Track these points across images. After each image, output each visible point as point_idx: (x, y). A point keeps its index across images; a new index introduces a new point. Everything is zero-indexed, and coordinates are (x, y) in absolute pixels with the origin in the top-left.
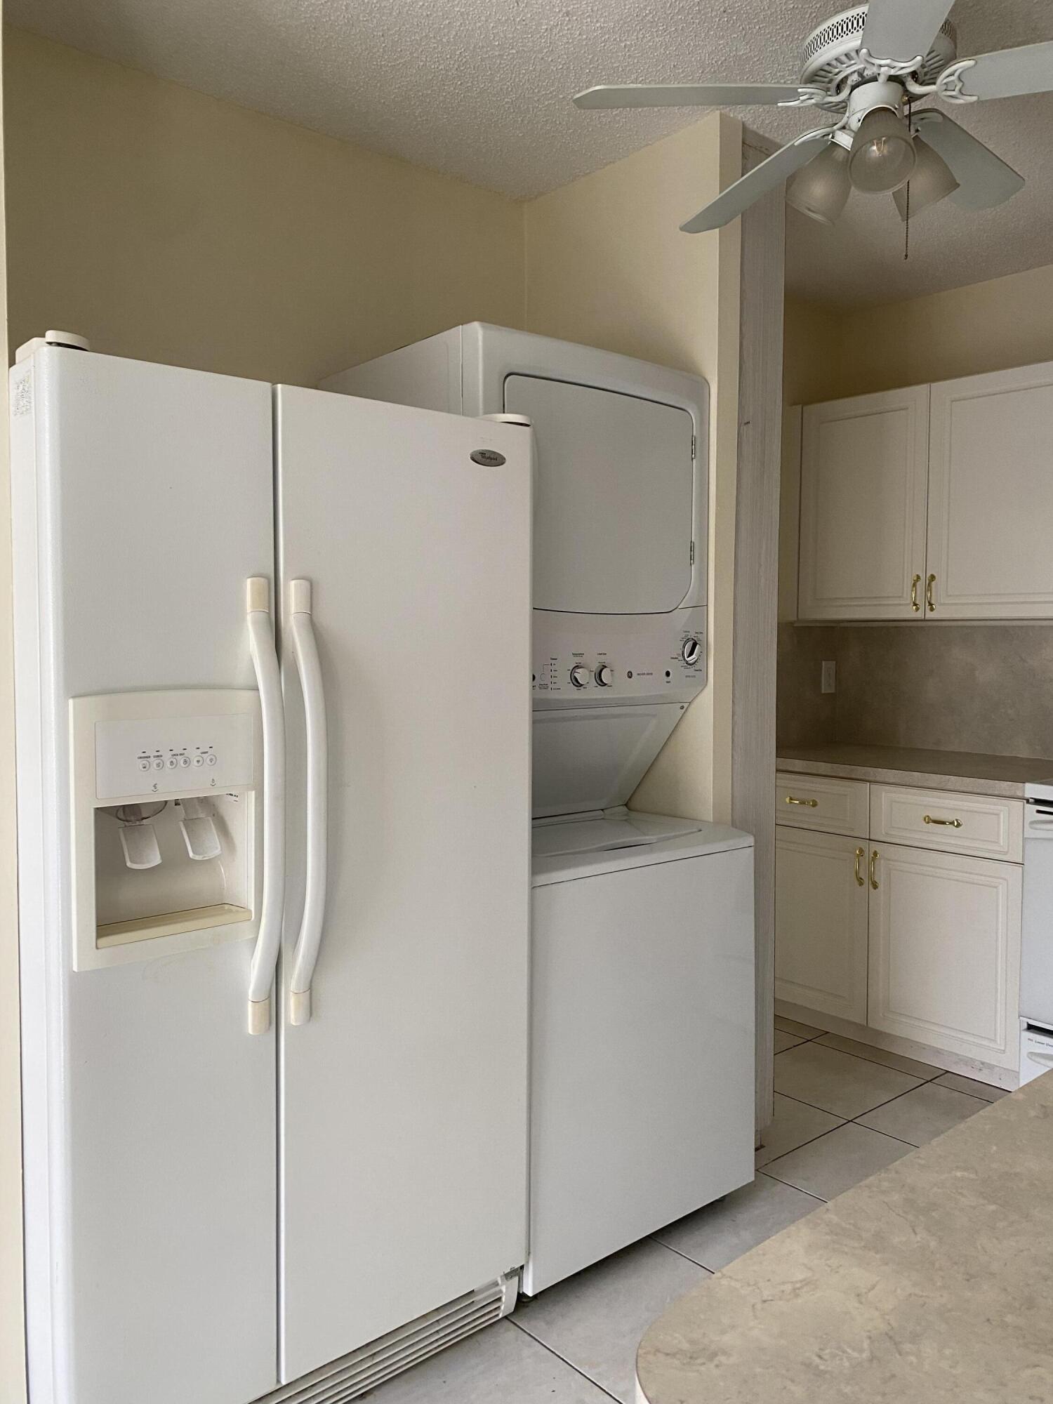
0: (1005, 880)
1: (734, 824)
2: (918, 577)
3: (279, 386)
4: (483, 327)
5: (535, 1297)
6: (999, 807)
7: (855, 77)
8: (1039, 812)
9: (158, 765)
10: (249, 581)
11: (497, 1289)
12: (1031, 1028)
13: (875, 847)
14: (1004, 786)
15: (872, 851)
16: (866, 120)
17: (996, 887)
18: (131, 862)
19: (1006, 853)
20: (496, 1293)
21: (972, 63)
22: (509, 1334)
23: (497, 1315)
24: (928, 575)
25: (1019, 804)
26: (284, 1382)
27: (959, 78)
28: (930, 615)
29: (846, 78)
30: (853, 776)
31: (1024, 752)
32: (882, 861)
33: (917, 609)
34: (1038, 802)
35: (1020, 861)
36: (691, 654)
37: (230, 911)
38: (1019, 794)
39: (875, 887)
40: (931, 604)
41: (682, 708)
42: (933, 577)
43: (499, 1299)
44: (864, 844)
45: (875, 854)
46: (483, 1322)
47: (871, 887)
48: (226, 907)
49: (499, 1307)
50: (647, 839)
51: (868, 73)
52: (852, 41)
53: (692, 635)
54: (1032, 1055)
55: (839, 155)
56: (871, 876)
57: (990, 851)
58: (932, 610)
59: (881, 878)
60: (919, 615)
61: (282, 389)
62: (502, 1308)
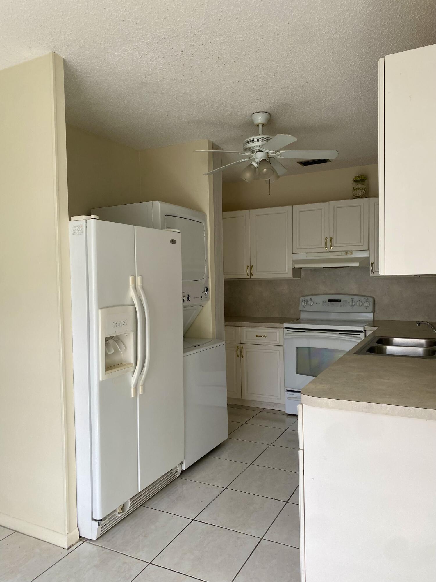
0: (279, 351)
1: (216, 338)
2: (248, 266)
3: (135, 226)
4: (160, 202)
5: (186, 470)
6: (276, 331)
7: (258, 150)
8: (287, 331)
9: (116, 326)
10: (131, 277)
11: (176, 469)
12: (288, 391)
13: (242, 345)
14: (277, 325)
15: (241, 347)
16: (261, 162)
17: (276, 353)
18: (109, 352)
19: (279, 343)
20: (176, 470)
21: (284, 151)
22: (180, 481)
23: (176, 476)
24: (251, 266)
25: (282, 329)
26: (139, 492)
27: (281, 154)
28: (252, 277)
29: (255, 150)
30: (235, 325)
31: (277, 316)
32: (244, 349)
33: (248, 276)
34: (287, 328)
35: (282, 345)
36: (207, 291)
37: (125, 365)
38: (282, 326)
39: (242, 357)
40: (252, 274)
41: (202, 307)
42: (252, 266)
43: (177, 472)
44: (239, 345)
45: (242, 347)
46: (174, 478)
47: (241, 357)
48: (123, 364)
49: (177, 474)
50: (202, 343)
51: (260, 150)
52: (259, 144)
53: (206, 286)
54: (289, 398)
55: (253, 167)
56: (241, 354)
57: (275, 343)
58: (252, 276)
59: (244, 355)
60: (249, 277)
61: (136, 227)
62: (178, 474)
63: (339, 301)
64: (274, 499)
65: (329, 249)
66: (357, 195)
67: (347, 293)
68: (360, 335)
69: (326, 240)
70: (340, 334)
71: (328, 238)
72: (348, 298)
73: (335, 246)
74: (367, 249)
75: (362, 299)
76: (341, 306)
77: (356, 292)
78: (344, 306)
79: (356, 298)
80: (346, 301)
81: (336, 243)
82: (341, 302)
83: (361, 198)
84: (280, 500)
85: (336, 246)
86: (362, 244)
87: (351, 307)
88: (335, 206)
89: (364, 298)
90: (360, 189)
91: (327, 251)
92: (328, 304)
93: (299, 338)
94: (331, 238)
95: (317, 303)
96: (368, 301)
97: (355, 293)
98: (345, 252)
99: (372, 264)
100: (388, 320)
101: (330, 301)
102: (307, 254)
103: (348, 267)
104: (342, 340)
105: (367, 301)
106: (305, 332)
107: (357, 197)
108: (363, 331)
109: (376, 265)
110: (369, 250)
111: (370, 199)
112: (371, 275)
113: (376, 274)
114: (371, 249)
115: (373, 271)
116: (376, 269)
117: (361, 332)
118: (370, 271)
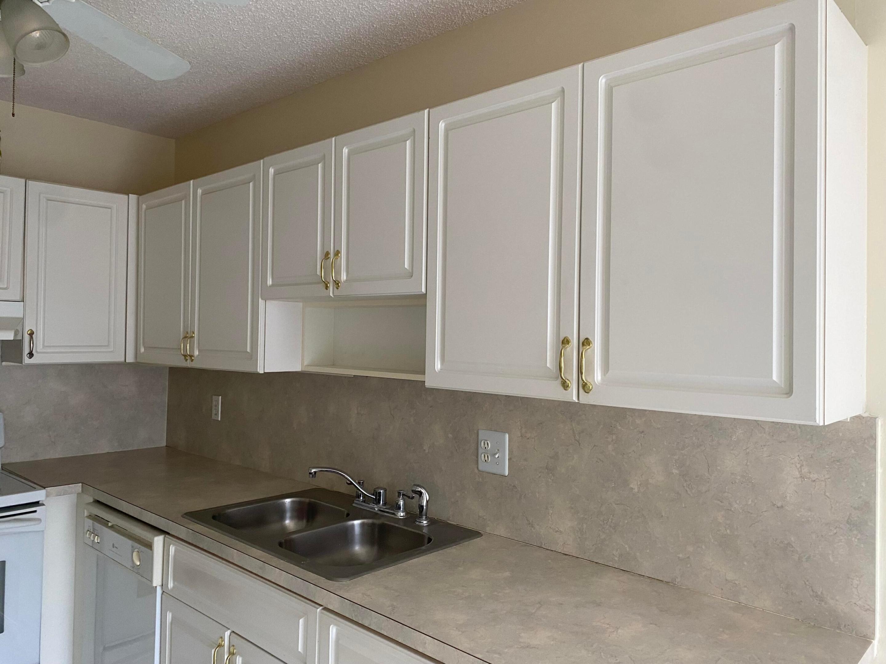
68: (35, 511)
74: (19, 298)
86: (5, 286)
99: (31, 334)
108: (40, 502)
109: (39, 338)
110: (23, 301)
111: (30, 183)
112: (27, 360)
113: (36, 360)
114: (27, 299)
115: (34, 352)
116: (39, 346)
117: (37, 504)
118: (26, 351)
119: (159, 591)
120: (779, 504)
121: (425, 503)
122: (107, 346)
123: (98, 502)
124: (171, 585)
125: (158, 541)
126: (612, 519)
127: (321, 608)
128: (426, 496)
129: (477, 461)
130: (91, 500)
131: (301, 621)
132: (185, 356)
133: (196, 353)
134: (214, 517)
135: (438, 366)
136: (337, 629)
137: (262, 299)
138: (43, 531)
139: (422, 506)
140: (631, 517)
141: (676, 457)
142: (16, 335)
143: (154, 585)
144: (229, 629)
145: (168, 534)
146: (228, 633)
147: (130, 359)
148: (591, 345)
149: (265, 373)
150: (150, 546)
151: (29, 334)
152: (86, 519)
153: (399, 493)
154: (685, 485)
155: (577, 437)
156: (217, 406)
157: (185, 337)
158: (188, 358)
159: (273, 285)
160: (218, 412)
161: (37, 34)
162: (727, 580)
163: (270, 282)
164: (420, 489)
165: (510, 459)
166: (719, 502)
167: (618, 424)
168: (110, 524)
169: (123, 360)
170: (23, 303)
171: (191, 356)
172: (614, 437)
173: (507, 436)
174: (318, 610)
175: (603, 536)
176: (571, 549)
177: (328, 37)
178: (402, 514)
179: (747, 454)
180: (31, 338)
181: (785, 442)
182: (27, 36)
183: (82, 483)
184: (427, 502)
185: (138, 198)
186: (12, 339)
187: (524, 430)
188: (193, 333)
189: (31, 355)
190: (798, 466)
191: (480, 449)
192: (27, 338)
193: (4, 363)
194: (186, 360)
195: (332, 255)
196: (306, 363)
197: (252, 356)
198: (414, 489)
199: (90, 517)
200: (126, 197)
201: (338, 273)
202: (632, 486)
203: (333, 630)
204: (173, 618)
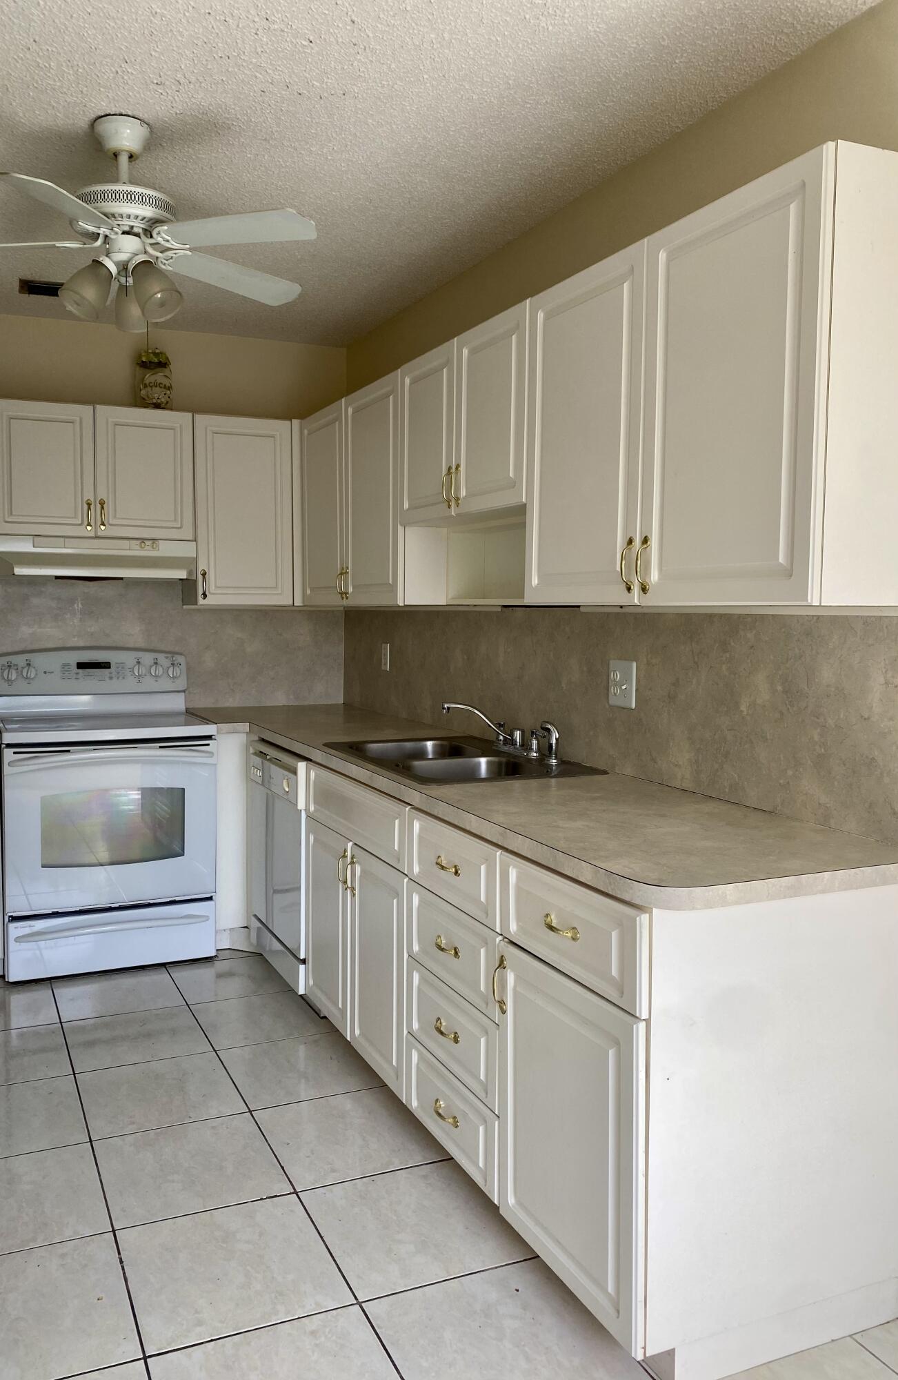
8: (15, 753)
12: (15, 919)
34: (12, 746)
54: (19, 939)
63: (106, 665)
64: (262, 1199)
65: (96, 532)
66: (154, 401)
67: (120, 644)
68: (208, 745)
69: (89, 505)
70: (161, 747)
71: (92, 500)
72: (128, 658)
73: (111, 522)
74: (191, 538)
75: (162, 658)
76: (111, 678)
77: (141, 643)
78: (118, 678)
79: (147, 658)
80: (122, 666)
81: (115, 517)
82: (110, 668)
83: (163, 408)
84: (276, 1196)
85: (114, 523)
86: (179, 526)
87: (137, 680)
88: (110, 420)
89: (167, 658)
90: (161, 387)
91: (92, 534)
92: (77, 674)
93: (61, 767)
94: (102, 504)
95: (45, 673)
96: (176, 663)
97: (137, 645)
98: (138, 542)
99: (204, 575)
100: (213, 706)
101: (81, 666)
102: (36, 538)
103: (121, 579)
104: (178, 762)
105: (173, 665)
106: (68, 751)
107: (153, 406)
108: (213, 737)
109: (211, 577)
110: (196, 541)
111: (197, 416)
112: (201, 601)
113: (211, 600)
114: (199, 539)
115: (207, 593)
116: (211, 588)
117: (209, 737)
118: (200, 592)
119: (304, 815)
120: (866, 717)
121: (554, 741)
122: (276, 588)
123: (263, 740)
124: (312, 808)
125: (302, 766)
126: (724, 747)
127: (410, 807)
128: (555, 735)
129: (608, 695)
130: (257, 739)
131: (397, 822)
132: (341, 594)
133: (350, 590)
134: (351, 748)
135: (535, 581)
136: (420, 824)
137: (401, 525)
138: (216, 765)
139: (551, 746)
140: (740, 744)
141: (780, 673)
142: (190, 573)
143: (299, 808)
144: (351, 841)
145: (311, 760)
146: (350, 844)
147: (298, 602)
148: (649, 543)
149: (405, 605)
150: (294, 772)
151: (202, 575)
152: (252, 756)
153: (533, 733)
154: (787, 702)
155: (696, 659)
156: (386, 655)
157: (341, 574)
158: (344, 596)
159: (409, 509)
160: (387, 662)
161: (159, 296)
162: (819, 804)
163: (406, 506)
164: (549, 726)
165: (636, 690)
166: (815, 719)
167: (732, 640)
168: (268, 757)
169: (291, 603)
170: (194, 542)
171: (346, 593)
172: (728, 655)
173: (634, 664)
174: (407, 809)
175: (716, 766)
176: (687, 785)
177: (459, 219)
178: (535, 754)
179: (841, 662)
180: (204, 578)
181: (873, 645)
182: (153, 298)
183: (250, 723)
184: (557, 739)
185: (301, 422)
186: (185, 577)
187: (649, 656)
188: (348, 568)
189: (205, 595)
190: (884, 671)
191: (610, 681)
192: (200, 578)
193: (184, 607)
194: (343, 598)
195: (453, 470)
196: (450, 597)
197: (393, 588)
198: (544, 726)
199: (255, 754)
200: (288, 422)
201: (458, 489)
202: (742, 709)
203: (416, 826)
204: (315, 839)
